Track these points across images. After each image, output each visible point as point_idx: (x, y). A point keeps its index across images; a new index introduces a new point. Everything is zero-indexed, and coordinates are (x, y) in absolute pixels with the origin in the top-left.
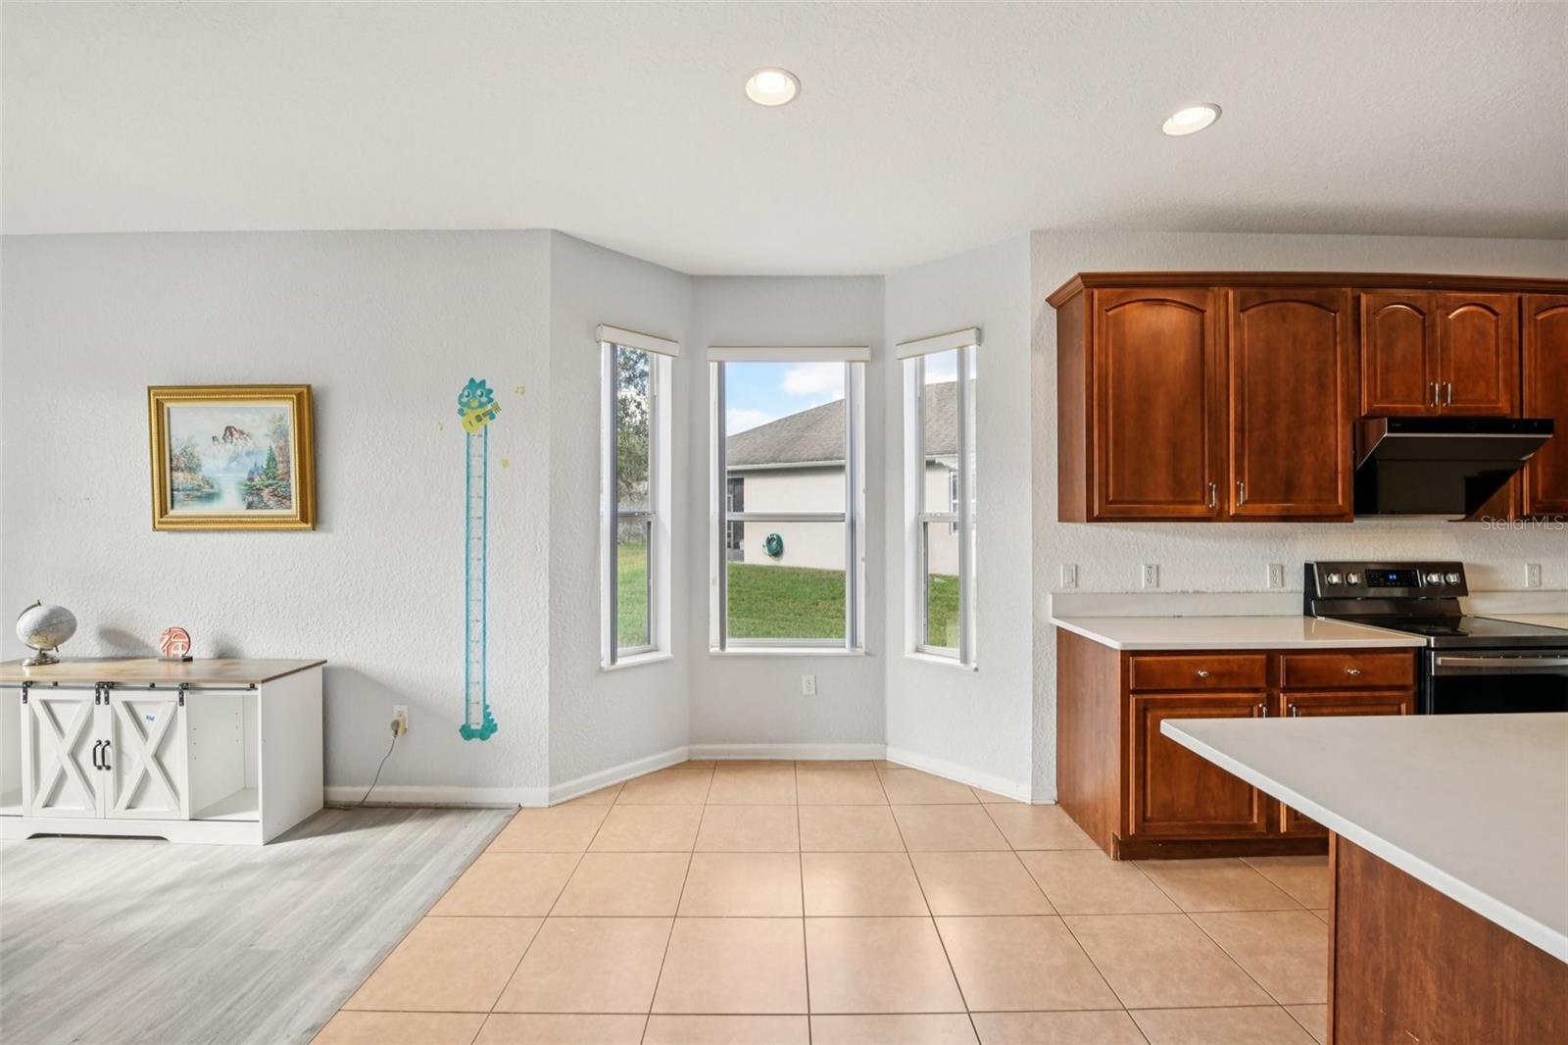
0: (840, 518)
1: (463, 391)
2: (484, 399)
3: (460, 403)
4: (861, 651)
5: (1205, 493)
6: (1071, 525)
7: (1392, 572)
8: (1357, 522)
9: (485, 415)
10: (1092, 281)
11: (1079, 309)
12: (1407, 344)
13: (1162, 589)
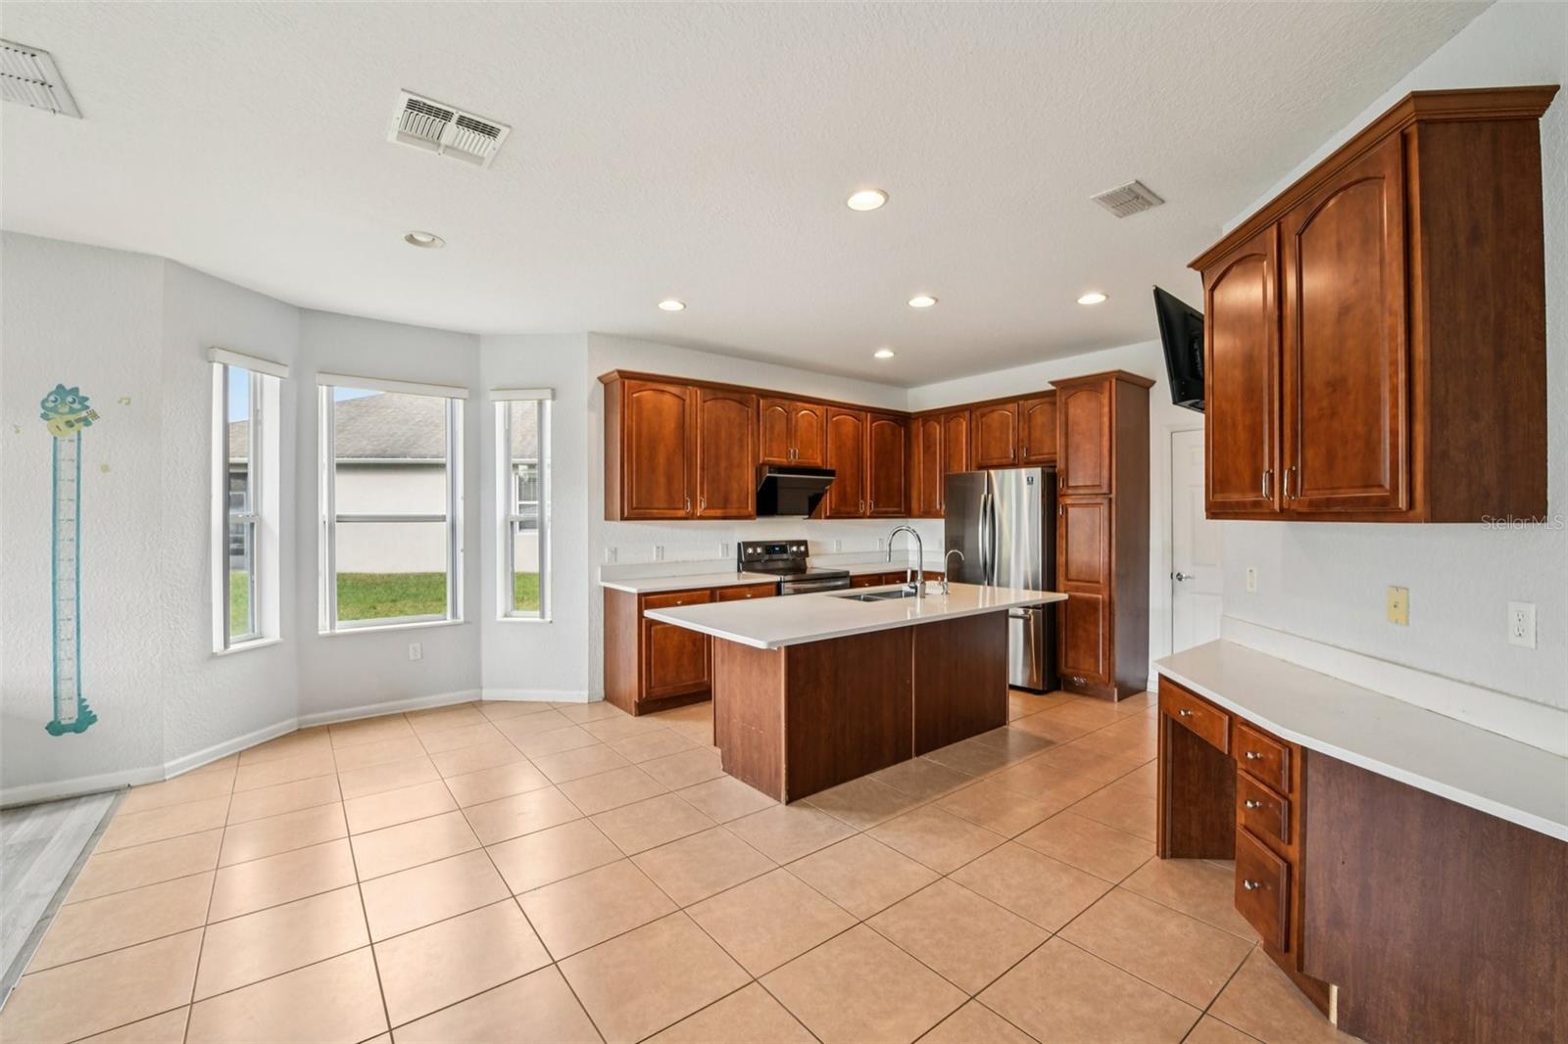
0: (443, 519)
1: (49, 396)
2: (76, 406)
3: (43, 407)
4: (461, 618)
5: (685, 503)
6: (612, 523)
7: (777, 546)
8: (758, 520)
9: (78, 420)
10: (624, 375)
11: (617, 387)
12: (780, 426)
13: (665, 561)
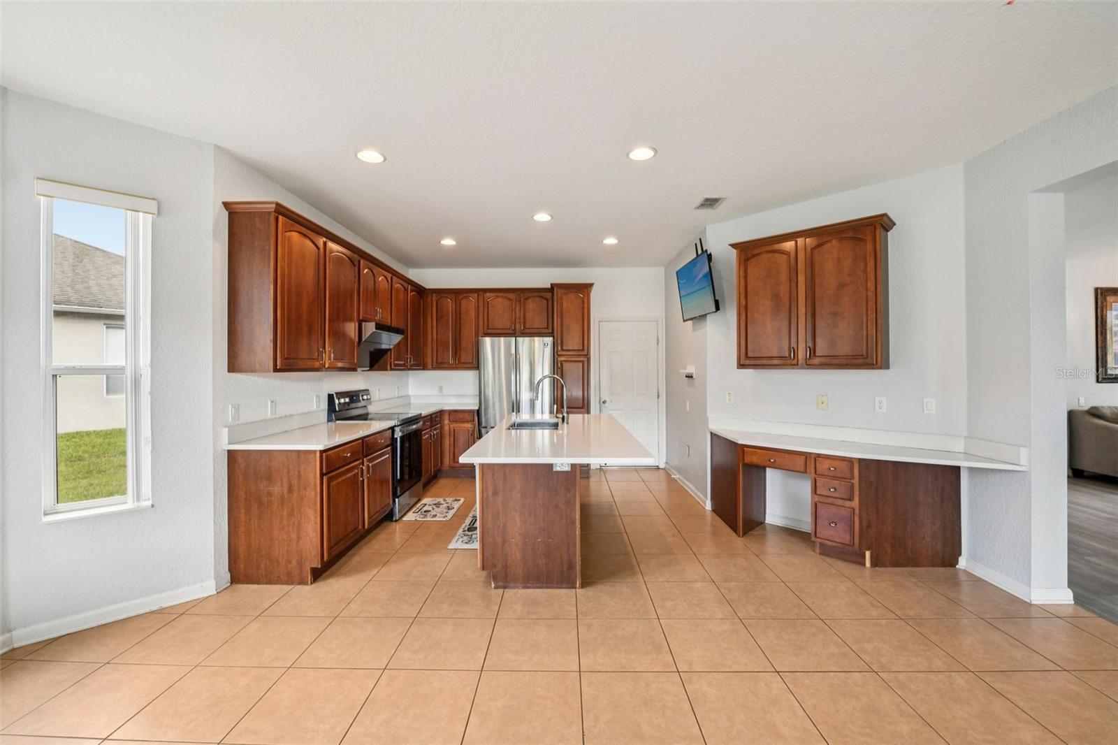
5: (319, 353)
7: (355, 396)
12: (371, 287)
13: (277, 415)
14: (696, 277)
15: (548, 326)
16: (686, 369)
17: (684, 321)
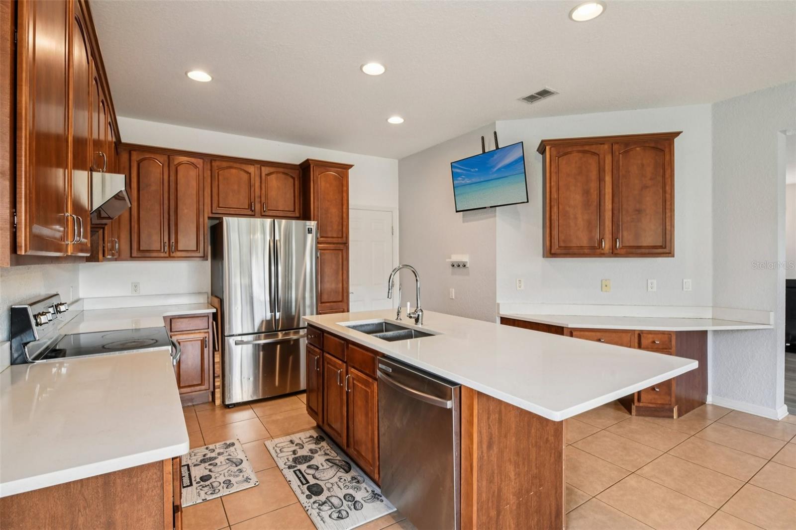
14: (493, 167)
15: (295, 209)
16: (450, 258)
17: (457, 212)
